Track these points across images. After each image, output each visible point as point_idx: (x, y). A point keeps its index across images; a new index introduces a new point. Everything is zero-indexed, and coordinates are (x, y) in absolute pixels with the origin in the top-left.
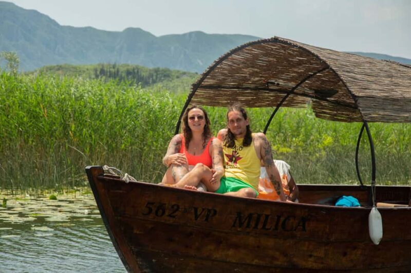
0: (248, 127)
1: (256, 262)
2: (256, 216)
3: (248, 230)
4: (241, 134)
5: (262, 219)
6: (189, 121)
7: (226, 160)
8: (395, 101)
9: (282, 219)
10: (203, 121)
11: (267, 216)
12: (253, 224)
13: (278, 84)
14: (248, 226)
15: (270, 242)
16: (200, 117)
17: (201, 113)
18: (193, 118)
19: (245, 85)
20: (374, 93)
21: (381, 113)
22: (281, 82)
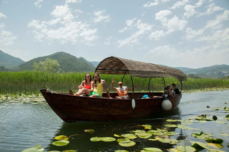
0: (100, 78)
1: (97, 114)
2: (95, 102)
3: (93, 106)
4: (98, 80)
5: (97, 103)
6: (86, 77)
7: (94, 87)
8: (141, 71)
9: (103, 103)
10: (89, 77)
11: (98, 102)
12: (94, 104)
13: (123, 69)
14: (93, 105)
15: (101, 109)
16: (88, 76)
17: (89, 75)
18: (87, 76)
19: (113, 69)
20: (136, 70)
21: (137, 75)
22: (124, 69)
